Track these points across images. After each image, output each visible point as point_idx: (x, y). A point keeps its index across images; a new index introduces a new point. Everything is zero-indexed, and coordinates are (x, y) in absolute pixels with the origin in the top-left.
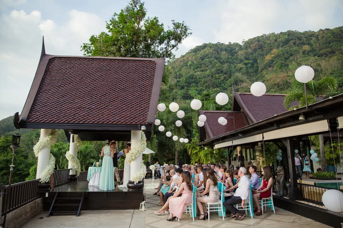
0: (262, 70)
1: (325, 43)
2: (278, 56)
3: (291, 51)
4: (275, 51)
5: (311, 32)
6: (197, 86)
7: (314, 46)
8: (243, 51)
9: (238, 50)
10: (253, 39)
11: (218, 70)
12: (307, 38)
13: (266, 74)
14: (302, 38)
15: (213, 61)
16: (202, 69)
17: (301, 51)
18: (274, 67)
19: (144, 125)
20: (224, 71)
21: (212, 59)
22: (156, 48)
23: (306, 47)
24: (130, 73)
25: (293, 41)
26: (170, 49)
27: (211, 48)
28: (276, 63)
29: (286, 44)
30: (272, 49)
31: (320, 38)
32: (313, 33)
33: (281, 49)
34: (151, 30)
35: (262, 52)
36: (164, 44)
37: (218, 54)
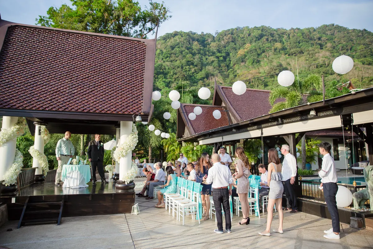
0: (234, 65)
1: (295, 42)
2: (250, 51)
3: (264, 47)
4: (248, 46)
5: (283, 29)
6: (165, 78)
7: (285, 44)
8: (215, 43)
9: (211, 41)
10: (226, 31)
11: (189, 61)
12: (279, 35)
13: (238, 69)
14: (274, 35)
15: (184, 51)
16: (171, 59)
17: (273, 48)
18: (246, 63)
19: (140, 115)
20: (195, 62)
21: (183, 49)
22: (129, 29)
23: (278, 45)
24: (116, 53)
25: (266, 37)
26: (145, 32)
27: (182, 37)
28: (248, 59)
29: (259, 40)
30: (245, 43)
31: (291, 37)
32: (285, 31)
33: (254, 44)
34: (126, 8)
35: (235, 46)
36: (138, 26)
37: (190, 44)
